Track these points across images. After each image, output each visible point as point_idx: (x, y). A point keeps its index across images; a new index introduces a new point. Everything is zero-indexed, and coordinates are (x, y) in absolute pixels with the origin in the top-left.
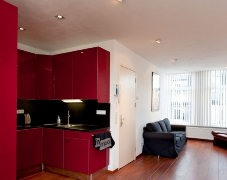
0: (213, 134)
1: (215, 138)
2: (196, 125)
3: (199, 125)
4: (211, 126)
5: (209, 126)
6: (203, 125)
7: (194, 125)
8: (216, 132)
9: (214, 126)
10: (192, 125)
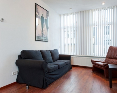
0: (93, 62)
1: (93, 66)
2: (81, 55)
3: (82, 55)
4: (92, 56)
5: (90, 55)
6: (86, 55)
7: (79, 55)
8: (95, 60)
9: (94, 56)
10: (78, 55)
